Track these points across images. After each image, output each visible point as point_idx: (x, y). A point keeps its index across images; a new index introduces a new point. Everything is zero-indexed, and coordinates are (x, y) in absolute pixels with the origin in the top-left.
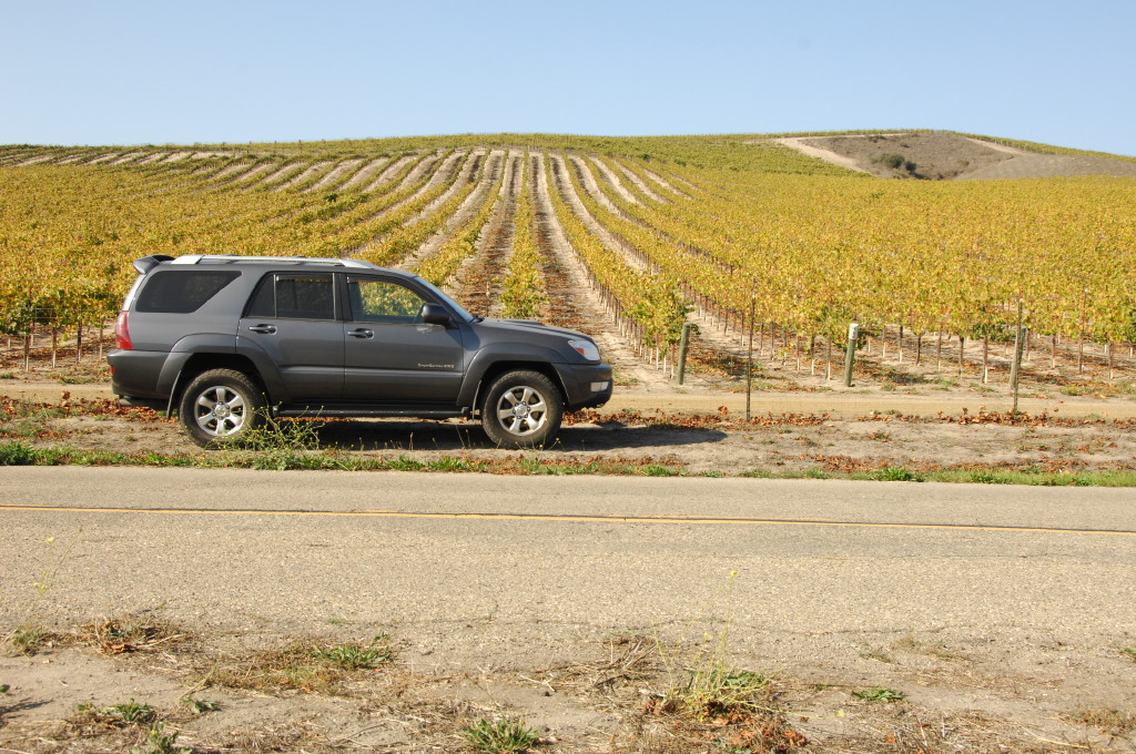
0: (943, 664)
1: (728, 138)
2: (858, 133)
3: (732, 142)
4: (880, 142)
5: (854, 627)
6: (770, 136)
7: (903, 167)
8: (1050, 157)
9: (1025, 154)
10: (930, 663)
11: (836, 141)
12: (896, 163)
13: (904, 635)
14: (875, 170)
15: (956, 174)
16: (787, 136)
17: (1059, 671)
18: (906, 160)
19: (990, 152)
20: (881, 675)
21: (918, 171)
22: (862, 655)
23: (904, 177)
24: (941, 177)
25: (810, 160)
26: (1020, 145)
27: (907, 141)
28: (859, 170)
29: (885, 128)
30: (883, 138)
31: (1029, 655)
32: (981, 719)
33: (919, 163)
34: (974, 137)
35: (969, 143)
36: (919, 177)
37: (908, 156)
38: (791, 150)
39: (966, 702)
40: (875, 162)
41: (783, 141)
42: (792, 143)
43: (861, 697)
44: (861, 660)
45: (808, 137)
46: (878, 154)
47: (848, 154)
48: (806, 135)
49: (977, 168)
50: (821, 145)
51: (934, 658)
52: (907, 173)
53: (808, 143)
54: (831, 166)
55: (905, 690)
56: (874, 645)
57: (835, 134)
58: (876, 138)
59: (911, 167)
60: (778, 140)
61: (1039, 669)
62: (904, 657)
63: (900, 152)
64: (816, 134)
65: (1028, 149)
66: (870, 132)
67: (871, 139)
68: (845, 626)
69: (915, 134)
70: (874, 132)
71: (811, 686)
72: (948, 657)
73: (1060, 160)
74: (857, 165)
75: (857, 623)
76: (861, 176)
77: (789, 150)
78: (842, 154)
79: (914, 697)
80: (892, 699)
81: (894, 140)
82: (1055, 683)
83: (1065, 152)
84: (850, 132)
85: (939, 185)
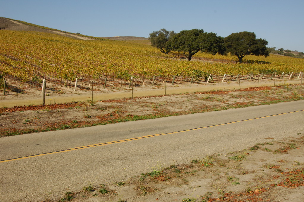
15: (4, 28)
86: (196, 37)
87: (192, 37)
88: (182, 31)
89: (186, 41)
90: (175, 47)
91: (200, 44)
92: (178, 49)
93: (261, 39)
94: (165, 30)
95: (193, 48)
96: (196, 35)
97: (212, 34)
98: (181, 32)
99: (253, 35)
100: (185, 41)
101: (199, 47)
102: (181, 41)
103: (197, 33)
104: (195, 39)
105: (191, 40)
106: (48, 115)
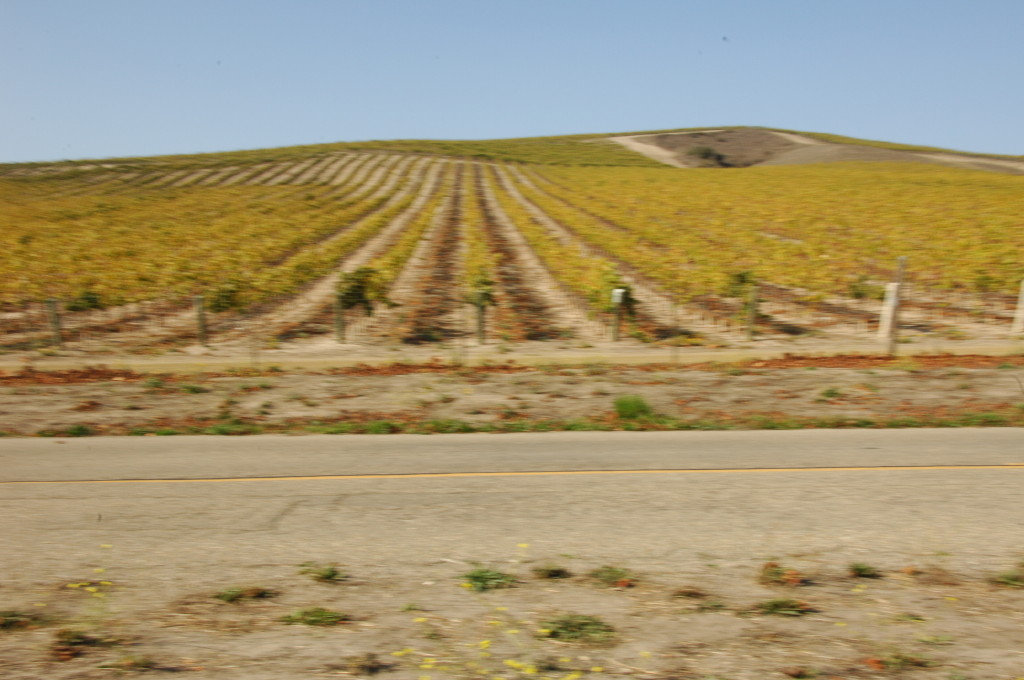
1: (571, 137)
2: (682, 130)
3: (572, 142)
4: (701, 139)
6: (609, 135)
11: (663, 139)
12: (707, 154)
14: (687, 161)
15: (760, 162)
16: (623, 135)
18: (717, 152)
19: (790, 145)
21: (727, 161)
23: (711, 166)
24: (747, 165)
25: (634, 154)
27: (723, 136)
29: (708, 126)
30: (703, 134)
33: (728, 154)
35: (775, 137)
36: (727, 165)
37: (719, 149)
40: (691, 154)
42: (622, 141)
45: (639, 136)
46: (695, 148)
47: (670, 147)
48: (636, 134)
49: (778, 156)
50: (649, 141)
52: (715, 162)
53: (639, 140)
57: (665, 132)
58: (696, 134)
59: (720, 157)
60: (613, 139)
63: (713, 145)
64: (645, 133)
66: (692, 130)
67: (694, 135)
69: (730, 131)
74: (677, 158)
77: (620, 147)
78: (665, 148)
106: (910, 383)
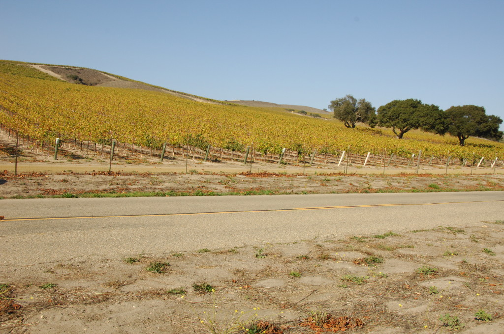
0: (71, 272)
1: (11, 62)
2: (62, 66)
3: (13, 64)
5: (43, 261)
6: (28, 63)
7: (78, 80)
8: (126, 82)
9: (118, 80)
10: (66, 272)
11: (54, 68)
12: (76, 78)
13: (59, 263)
14: (68, 80)
15: (96, 84)
16: (35, 64)
17: (106, 269)
18: (79, 77)
19: (108, 78)
20: (50, 278)
21: (83, 82)
22: (45, 272)
23: (79, 83)
24: (91, 85)
25: (44, 74)
26: (117, 77)
27: (79, 71)
28: (62, 79)
29: (71, 65)
30: (71, 69)
31: (98, 265)
32: (79, 290)
33: (84, 79)
34: (102, 72)
35: (100, 74)
36: (84, 84)
37: (80, 76)
38: (37, 70)
39: (76, 284)
40: (68, 77)
41: (33, 66)
42: (37, 67)
43: (42, 287)
44: (44, 274)
46: (69, 74)
47: (58, 73)
48: (42, 65)
49: (103, 82)
50: (48, 69)
51: (68, 270)
52: (79, 82)
53: (43, 68)
54: (52, 77)
55: (57, 282)
56: (49, 268)
57: (53, 65)
58: (69, 69)
59: (81, 80)
60: (31, 65)
61: (100, 269)
62: (59, 271)
63: (77, 74)
64: (46, 65)
65: (120, 78)
66: (66, 66)
67: (66, 69)
68: (40, 262)
69: (82, 69)
70: (68, 66)
71: (25, 286)
72: (73, 269)
73: (129, 83)
74: (62, 77)
75: (45, 260)
76: (63, 81)
77: (35, 69)
78: (56, 73)
79: (60, 285)
80: (52, 287)
81: (75, 70)
82: (103, 273)
83: (131, 80)
84: (59, 66)
85: (90, 88)
86: (414, 109)
87: (408, 109)
88: (393, 100)
89: (401, 115)
90: (384, 120)
91: (421, 119)
92: (387, 124)
93: (493, 116)
94: (352, 98)
95: (411, 123)
96: (414, 107)
97: (433, 106)
98: (392, 102)
99: (482, 110)
100: (399, 115)
101: (419, 122)
102: (395, 114)
103: (415, 105)
104: (413, 113)
105: (408, 113)
